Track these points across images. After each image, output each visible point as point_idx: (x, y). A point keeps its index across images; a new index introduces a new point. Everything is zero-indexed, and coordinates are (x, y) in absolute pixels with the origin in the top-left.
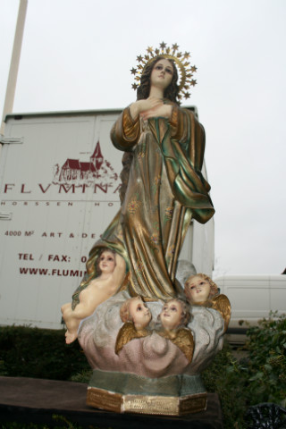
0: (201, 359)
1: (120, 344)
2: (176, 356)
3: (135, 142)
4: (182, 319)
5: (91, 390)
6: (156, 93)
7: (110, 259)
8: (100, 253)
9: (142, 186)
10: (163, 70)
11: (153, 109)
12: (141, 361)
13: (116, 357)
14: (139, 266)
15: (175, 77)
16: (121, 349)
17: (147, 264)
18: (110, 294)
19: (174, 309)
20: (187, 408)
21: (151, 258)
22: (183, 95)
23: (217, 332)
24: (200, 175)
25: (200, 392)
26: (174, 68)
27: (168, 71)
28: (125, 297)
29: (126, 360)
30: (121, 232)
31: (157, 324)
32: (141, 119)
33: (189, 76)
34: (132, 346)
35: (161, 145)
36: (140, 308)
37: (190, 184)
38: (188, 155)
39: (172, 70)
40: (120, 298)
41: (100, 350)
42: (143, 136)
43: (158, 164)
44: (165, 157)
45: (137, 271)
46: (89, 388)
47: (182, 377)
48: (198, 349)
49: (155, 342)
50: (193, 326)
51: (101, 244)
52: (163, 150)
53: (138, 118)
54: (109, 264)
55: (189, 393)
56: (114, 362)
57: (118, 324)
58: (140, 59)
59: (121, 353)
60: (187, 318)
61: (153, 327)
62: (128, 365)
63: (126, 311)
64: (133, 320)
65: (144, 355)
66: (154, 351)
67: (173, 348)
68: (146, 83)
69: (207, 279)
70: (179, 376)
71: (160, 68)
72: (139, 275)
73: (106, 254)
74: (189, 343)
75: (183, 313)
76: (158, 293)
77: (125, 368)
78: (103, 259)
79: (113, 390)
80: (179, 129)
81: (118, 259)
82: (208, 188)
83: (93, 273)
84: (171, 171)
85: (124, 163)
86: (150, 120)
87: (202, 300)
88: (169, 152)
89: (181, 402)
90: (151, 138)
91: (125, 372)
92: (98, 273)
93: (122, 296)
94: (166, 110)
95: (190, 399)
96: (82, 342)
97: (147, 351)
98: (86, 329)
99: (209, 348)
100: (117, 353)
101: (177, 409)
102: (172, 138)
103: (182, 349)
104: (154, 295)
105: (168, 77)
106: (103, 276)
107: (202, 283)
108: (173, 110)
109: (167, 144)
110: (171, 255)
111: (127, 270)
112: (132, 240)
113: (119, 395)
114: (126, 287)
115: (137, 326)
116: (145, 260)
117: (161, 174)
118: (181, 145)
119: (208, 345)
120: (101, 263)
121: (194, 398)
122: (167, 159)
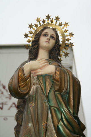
3: (27, 93)
6: (43, 54)
9: (32, 129)
10: (49, 37)
11: (41, 68)
22: (64, 54)
24: (77, 118)
26: (57, 35)
27: (52, 37)
32: (32, 75)
33: (68, 40)
35: (48, 97)
37: (70, 127)
39: (55, 36)
42: (33, 88)
43: (45, 112)
44: (50, 106)
52: (49, 101)
53: (30, 73)
58: (31, 26)
68: (36, 46)
71: (46, 35)
82: (83, 128)
84: (55, 118)
86: (38, 76)
88: (53, 103)
90: (39, 90)
94: (51, 69)
102: (56, 91)
105: (52, 41)
108: (56, 70)
109: (51, 96)
117: (47, 120)
118: (62, 96)
122: (52, 108)
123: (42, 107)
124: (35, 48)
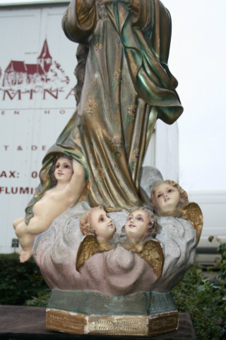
0: (170, 275)
1: (81, 259)
2: (144, 271)
3: (91, 31)
4: (149, 230)
5: (50, 313)
7: (66, 166)
8: (54, 161)
12: (105, 278)
13: (77, 274)
14: (100, 173)
16: (83, 265)
17: (108, 170)
19: (140, 219)
20: (157, 327)
21: (113, 163)
23: (188, 244)
25: (171, 310)
28: (85, 208)
29: (88, 277)
30: (78, 135)
31: (122, 236)
34: (95, 261)
36: (102, 219)
37: (154, 79)
38: (152, 44)
40: (79, 209)
41: (59, 267)
43: (117, 57)
44: (126, 47)
45: (98, 179)
46: (48, 310)
47: (151, 294)
48: (167, 263)
49: (121, 256)
50: (162, 238)
51: (55, 150)
53: (94, 2)
54: (66, 171)
55: (159, 311)
56: (75, 280)
57: (78, 238)
59: (83, 270)
61: (117, 240)
62: (91, 283)
63: (86, 222)
64: (94, 232)
65: (108, 271)
66: (119, 266)
67: (140, 263)
69: (176, 186)
70: (148, 293)
72: (100, 184)
73: (61, 161)
74: (157, 256)
75: (150, 223)
76: (121, 203)
77: (88, 286)
78: (58, 167)
79: (74, 311)
80: (141, 14)
81: (76, 166)
83: (47, 183)
85: (78, 57)
86: (107, 4)
87: (171, 210)
89: (151, 321)
91: (87, 291)
92: (53, 183)
93: (81, 207)
95: (160, 318)
96: (39, 260)
97: (112, 266)
98: (42, 245)
99: (180, 261)
100: (78, 269)
101: (147, 329)
103: (150, 263)
104: (117, 205)
106: (59, 186)
107: (170, 191)
110: (135, 160)
111: (86, 178)
112: (91, 144)
113: (82, 316)
114: (85, 197)
115: (100, 239)
116: (106, 167)
118: (144, 34)
119: (178, 258)
120: (57, 171)
121: (165, 317)
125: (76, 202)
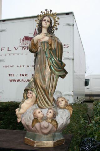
0: (61, 128)
2: (52, 128)
4: (53, 116)
7: (31, 93)
9: (39, 68)
10: (46, 22)
12: (40, 130)
14: (40, 96)
15: (51, 23)
16: (34, 126)
17: (42, 96)
18: (31, 105)
19: (50, 112)
20: (56, 144)
21: (44, 93)
22: (55, 29)
23: (67, 118)
25: (62, 138)
26: (51, 20)
27: (48, 21)
28: (36, 107)
29: (35, 130)
30: (33, 84)
31: (45, 117)
32: (38, 42)
33: (57, 22)
34: (37, 125)
35: (45, 53)
36: (39, 113)
37: (56, 66)
39: (49, 20)
40: (34, 107)
41: (28, 126)
42: (39, 48)
43: (45, 60)
44: (47, 57)
45: (39, 98)
46: (25, 138)
47: (55, 134)
49: (44, 124)
51: (27, 88)
53: (37, 41)
55: (57, 139)
56: (32, 130)
57: (33, 118)
59: (34, 127)
60: (55, 115)
61: (44, 119)
62: (36, 131)
63: (35, 114)
64: (37, 117)
65: (41, 128)
66: (44, 127)
67: (51, 126)
69: (64, 99)
70: (54, 134)
71: (45, 20)
72: (40, 99)
73: (29, 91)
75: (53, 114)
78: (28, 93)
79: (32, 139)
83: (26, 98)
84: (49, 63)
86: (42, 43)
89: (54, 143)
90: (42, 50)
91: (36, 133)
92: (27, 98)
95: (58, 141)
96: (22, 122)
98: (24, 118)
99: (64, 124)
101: (53, 145)
102: (49, 49)
103: (54, 126)
106: (29, 99)
107: (62, 101)
108: (49, 39)
111: (36, 97)
113: (34, 141)
114: (36, 103)
115: (38, 119)
116: (42, 94)
117: (46, 64)
118: (53, 52)
119: (63, 124)
120: (28, 94)
121: (60, 141)
122: (48, 58)
123: (44, 57)
124: (40, 28)
125: (34, 104)
